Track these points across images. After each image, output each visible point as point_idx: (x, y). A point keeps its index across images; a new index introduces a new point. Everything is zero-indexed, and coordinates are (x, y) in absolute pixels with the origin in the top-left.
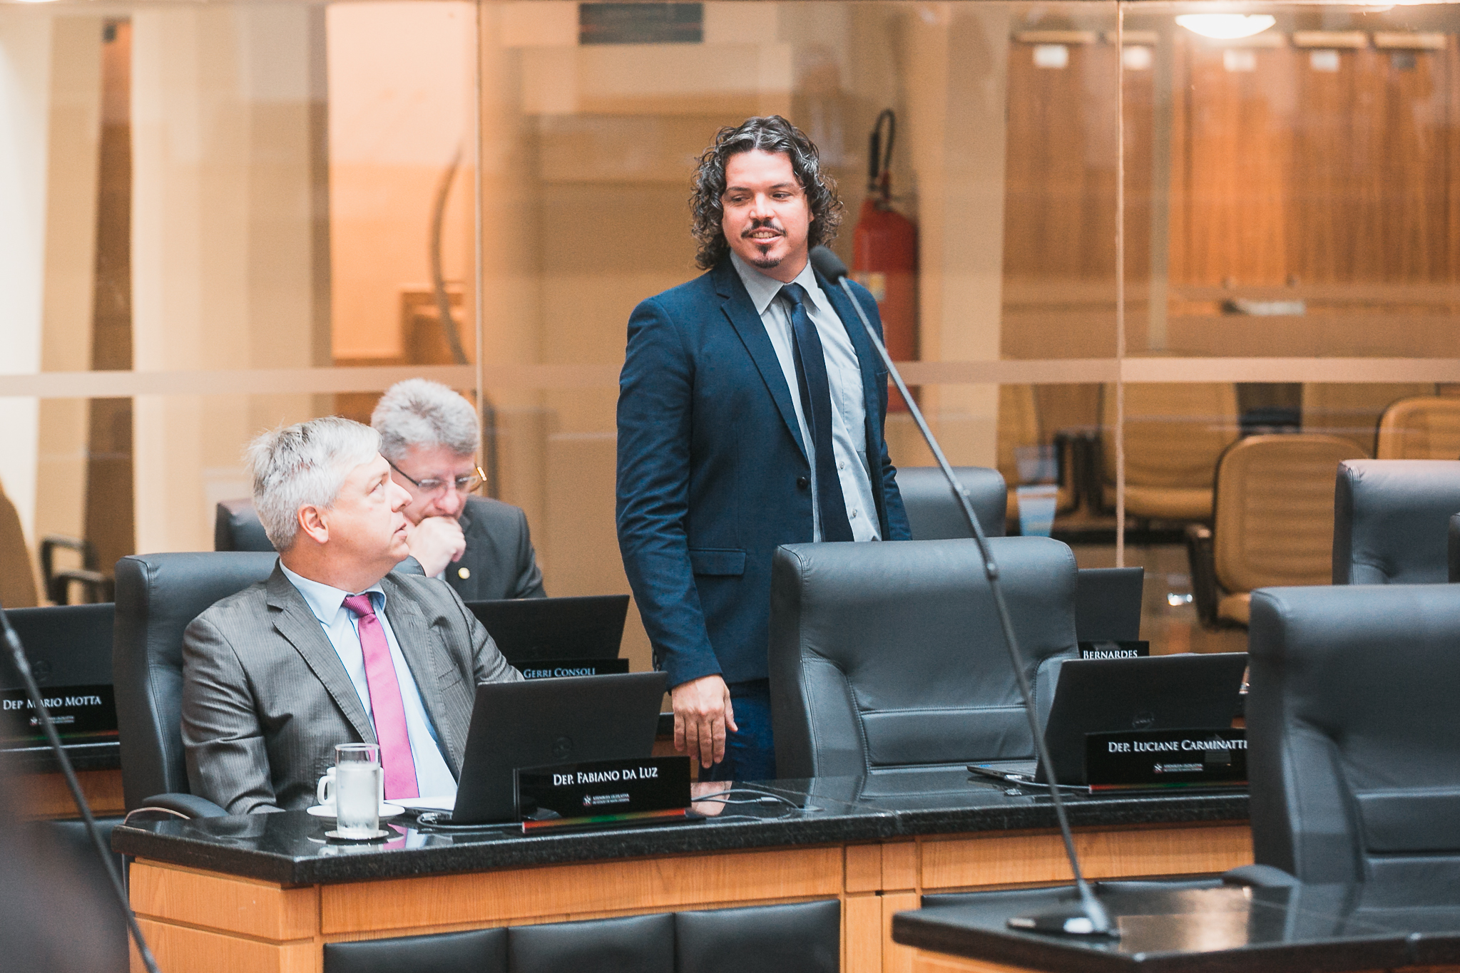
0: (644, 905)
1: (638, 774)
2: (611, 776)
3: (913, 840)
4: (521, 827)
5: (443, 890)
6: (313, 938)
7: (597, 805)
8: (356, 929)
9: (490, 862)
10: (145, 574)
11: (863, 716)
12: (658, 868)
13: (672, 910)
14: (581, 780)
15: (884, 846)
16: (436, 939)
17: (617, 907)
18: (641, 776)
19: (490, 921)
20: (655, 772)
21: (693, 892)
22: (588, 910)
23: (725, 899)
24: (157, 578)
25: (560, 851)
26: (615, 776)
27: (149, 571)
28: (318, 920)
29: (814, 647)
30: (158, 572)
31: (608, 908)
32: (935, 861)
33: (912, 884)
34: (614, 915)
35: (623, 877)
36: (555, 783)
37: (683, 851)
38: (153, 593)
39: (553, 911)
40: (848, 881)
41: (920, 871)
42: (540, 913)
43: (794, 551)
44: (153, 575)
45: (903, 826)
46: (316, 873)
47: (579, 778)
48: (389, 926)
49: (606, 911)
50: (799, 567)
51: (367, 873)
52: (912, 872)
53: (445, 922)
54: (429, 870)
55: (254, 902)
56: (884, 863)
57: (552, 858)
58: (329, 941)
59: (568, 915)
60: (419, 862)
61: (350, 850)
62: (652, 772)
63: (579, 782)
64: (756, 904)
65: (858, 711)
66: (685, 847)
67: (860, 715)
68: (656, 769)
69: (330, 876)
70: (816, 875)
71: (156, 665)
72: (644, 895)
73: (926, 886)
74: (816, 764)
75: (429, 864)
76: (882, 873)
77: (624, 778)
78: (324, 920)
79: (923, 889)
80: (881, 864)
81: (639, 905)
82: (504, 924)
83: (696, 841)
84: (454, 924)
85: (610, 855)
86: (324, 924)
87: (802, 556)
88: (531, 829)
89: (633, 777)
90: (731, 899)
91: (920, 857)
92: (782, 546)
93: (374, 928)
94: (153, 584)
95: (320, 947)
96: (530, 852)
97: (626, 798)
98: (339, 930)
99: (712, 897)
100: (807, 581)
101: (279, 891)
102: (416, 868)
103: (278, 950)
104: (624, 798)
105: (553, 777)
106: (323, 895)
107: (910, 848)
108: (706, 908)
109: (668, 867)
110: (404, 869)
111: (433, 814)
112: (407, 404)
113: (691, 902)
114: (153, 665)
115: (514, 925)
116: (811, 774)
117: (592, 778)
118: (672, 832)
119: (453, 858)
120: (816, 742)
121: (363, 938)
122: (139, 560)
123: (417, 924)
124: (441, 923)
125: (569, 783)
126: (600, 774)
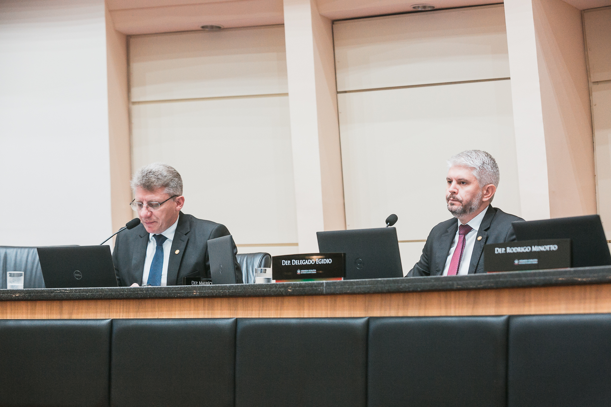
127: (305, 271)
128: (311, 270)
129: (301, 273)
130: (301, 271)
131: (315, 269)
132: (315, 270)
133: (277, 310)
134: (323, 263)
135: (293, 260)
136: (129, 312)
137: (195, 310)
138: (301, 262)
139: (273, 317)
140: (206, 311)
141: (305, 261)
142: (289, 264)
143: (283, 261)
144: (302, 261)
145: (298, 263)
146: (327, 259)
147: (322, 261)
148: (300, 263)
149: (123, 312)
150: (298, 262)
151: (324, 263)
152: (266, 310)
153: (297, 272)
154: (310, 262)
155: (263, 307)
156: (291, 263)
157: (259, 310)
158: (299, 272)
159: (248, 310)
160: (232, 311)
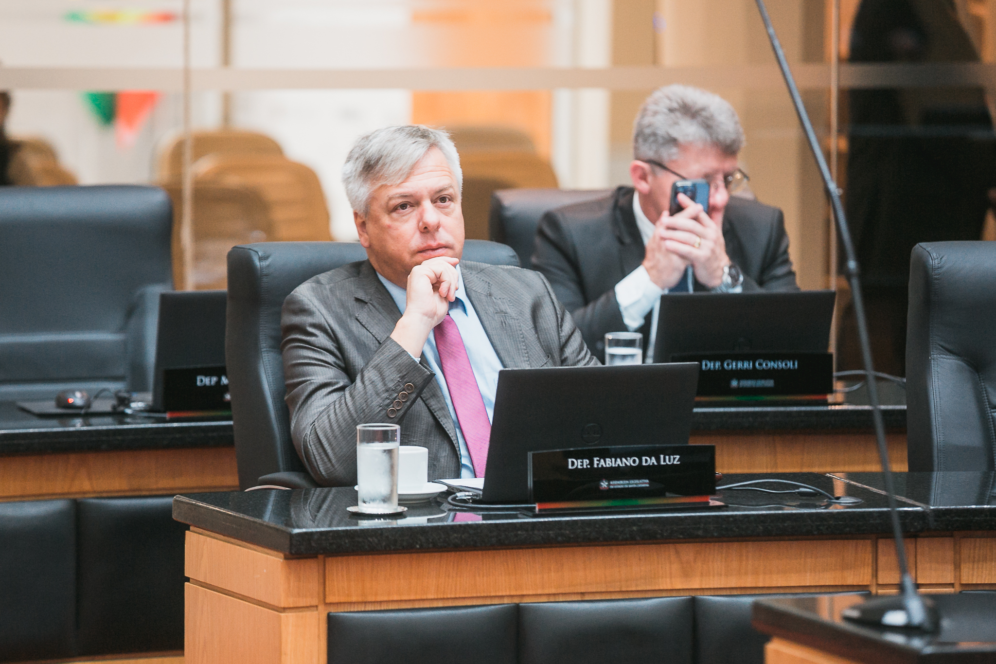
0: (661, 588)
1: (658, 460)
2: (629, 462)
3: (952, 536)
4: (534, 508)
5: (452, 564)
6: (317, 606)
7: (614, 489)
8: (360, 600)
9: (494, 540)
10: (257, 263)
11: (993, 414)
12: (677, 552)
13: (693, 594)
14: (598, 464)
15: (919, 539)
16: (443, 612)
17: (634, 589)
18: (662, 463)
19: (502, 597)
20: (677, 460)
21: (714, 576)
22: (603, 590)
23: (748, 585)
24: (268, 266)
25: (567, 532)
26: (634, 461)
27: (261, 259)
28: (322, 589)
29: (946, 346)
30: (270, 260)
31: (624, 589)
32: (974, 557)
33: (949, 579)
34: (631, 596)
35: (640, 559)
36: (570, 467)
37: (698, 536)
38: (265, 280)
39: (567, 590)
40: (880, 574)
41: (957, 567)
42: (553, 591)
43: (929, 249)
44: (265, 263)
45: (936, 521)
46: (313, 544)
47: (596, 462)
48: (395, 598)
49: (621, 592)
50: (930, 265)
51: (367, 547)
52: (950, 567)
53: (453, 596)
54: (431, 545)
55: (265, 571)
56: (919, 557)
57: (560, 538)
58: (333, 610)
59: (583, 594)
60: (421, 537)
61: (365, 524)
62: (674, 459)
63: (595, 466)
64: (782, 591)
65: (989, 409)
66: (700, 533)
67: (991, 413)
68: (678, 457)
69: (328, 548)
70: (844, 567)
71: (268, 349)
72: (662, 577)
73: (964, 581)
74: (936, 459)
75: (431, 540)
76: (916, 568)
77: (644, 464)
78: (327, 589)
79: (962, 585)
80: (916, 557)
81: (657, 588)
82: (516, 601)
83: (712, 528)
84: (464, 598)
85: (620, 538)
86: (327, 593)
87: (934, 255)
88: (545, 510)
89: (653, 463)
90: (754, 585)
91: (957, 552)
92: (920, 244)
93: (379, 599)
94: (265, 272)
95: (324, 617)
96: (536, 532)
97: (646, 483)
98: (342, 600)
99: (733, 582)
100: (936, 279)
101: (282, 560)
102: (417, 543)
103: (280, 617)
104: (644, 483)
105: (568, 461)
106: (327, 566)
107: (948, 543)
108: (728, 593)
109: (688, 551)
110: (405, 544)
111: (467, 493)
112: (675, 105)
113: (712, 586)
114: (265, 349)
115: (526, 602)
116: (932, 470)
117: (609, 463)
118: (686, 517)
119: (455, 535)
120: (939, 437)
121: (370, 608)
122: (250, 249)
123: (424, 597)
124: (449, 596)
125: (585, 467)
126: (619, 460)
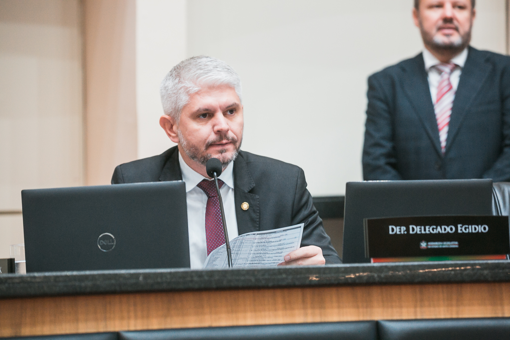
127: (436, 243)
128: (449, 243)
129: (429, 247)
130: (429, 243)
131: (455, 241)
132: (457, 243)
133: (451, 305)
134: (470, 231)
135: (411, 227)
136: (148, 317)
137: (285, 309)
138: (427, 229)
139: (442, 317)
140: (309, 311)
141: (436, 229)
142: (404, 232)
143: (390, 227)
144: (429, 228)
145: (421, 231)
146: (480, 226)
147: (468, 228)
148: (425, 230)
149: (136, 317)
150: (421, 228)
151: (474, 231)
152: (430, 306)
153: (419, 245)
154: (445, 229)
155: (422, 300)
156: (408, 230)
157: (415, 307)
158: (423, 245)
159: (392, 307)
160: (361, 310)
